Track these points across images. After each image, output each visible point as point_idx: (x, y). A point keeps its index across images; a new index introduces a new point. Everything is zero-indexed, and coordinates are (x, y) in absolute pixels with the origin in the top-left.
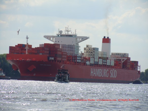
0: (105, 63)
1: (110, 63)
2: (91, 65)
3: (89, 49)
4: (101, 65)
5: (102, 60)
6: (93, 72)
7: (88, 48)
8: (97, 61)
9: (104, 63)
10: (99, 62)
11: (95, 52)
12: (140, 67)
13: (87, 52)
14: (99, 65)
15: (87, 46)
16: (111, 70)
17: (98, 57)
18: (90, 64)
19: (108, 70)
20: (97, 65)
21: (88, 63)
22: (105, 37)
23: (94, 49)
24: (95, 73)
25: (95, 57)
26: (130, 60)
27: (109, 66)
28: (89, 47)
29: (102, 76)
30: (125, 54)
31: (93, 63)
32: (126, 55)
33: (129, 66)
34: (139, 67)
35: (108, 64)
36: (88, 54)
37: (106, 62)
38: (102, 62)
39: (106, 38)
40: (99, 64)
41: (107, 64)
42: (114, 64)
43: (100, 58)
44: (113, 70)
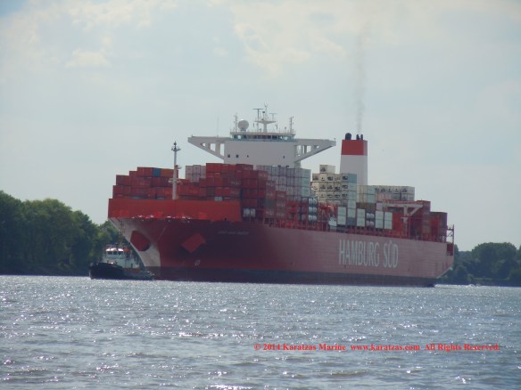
0: (372, 223)
1: (384, 220)
2: (340, 229)
3: (329, 178)
4: (363, 228)
5: (363, 211)
6: (343, 252)
7: (325, 176)
8: (354, 216)
9: (368, 222)
10: (358, 220)
11: (349, 188)
12: (453, 230)
13: (323, 187)
14: (359, 228)
15: (323, 169)
16: (386, 244)
17: (354, 203)
18: (339, 226)
19: (377, 244)
20: (353, 227)
21: (332, 223)
22: (348, 136)
23: (344, 178)
24: (348, 256)
25: (349, 203)
26: (428, 208)
27: (381, 230)
28: (329, 170)
29: (366, 265)
30: (405, 190)
31: (344, 223)
32: (408, 192)
33: (426, 229)
34: (448, 232)
35: (378, 224)
36: (324, 193)
37: (374, 220)
38: (364, 220)
39: (354, 138)
40: (358, 225)
41: (377, 227)
42: (391, 223)
43: (359, 206)
44: (391, 242)
